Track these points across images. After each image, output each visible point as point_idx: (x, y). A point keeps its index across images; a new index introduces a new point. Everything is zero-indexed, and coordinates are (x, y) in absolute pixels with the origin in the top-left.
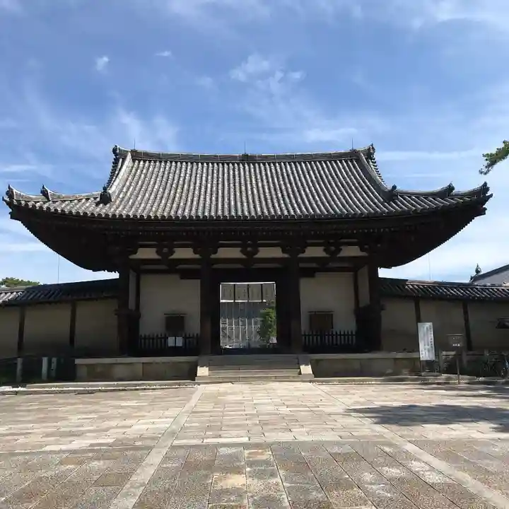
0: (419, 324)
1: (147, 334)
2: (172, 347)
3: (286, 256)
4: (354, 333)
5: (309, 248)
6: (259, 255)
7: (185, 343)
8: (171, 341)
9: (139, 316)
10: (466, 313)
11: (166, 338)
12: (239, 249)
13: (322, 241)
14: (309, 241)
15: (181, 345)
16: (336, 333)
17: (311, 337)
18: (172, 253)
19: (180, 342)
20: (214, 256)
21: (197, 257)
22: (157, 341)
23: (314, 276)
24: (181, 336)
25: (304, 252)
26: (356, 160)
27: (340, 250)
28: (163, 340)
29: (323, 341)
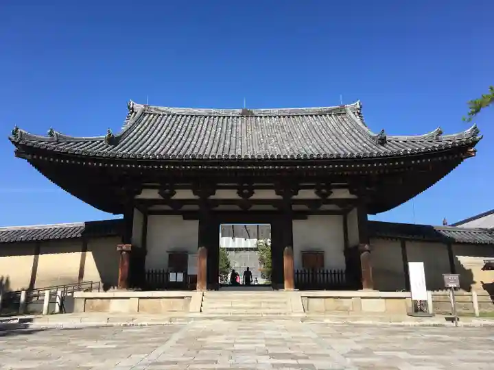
0: (409, 263)
2: (173, 282)
3: (280, 197)
4: (344, 272)
6: (254, 197)
7: (185, 280)
8: (173, 277)
11: (168, 275)
12: (236, 191)
14: (301, 184)
15: (181, 281)
16: (327, 271)
17: (303, 275)
18: (174, 194)
19: (180, 277)
20: (212, 197)
21: (196, 197)
22: (159, 277)
23: (306, 218)
24: (182, 272)
25: (296, 194)
26: (344, 114)
27: (330, 193)
28: (165, 276)
29: (315, 279)
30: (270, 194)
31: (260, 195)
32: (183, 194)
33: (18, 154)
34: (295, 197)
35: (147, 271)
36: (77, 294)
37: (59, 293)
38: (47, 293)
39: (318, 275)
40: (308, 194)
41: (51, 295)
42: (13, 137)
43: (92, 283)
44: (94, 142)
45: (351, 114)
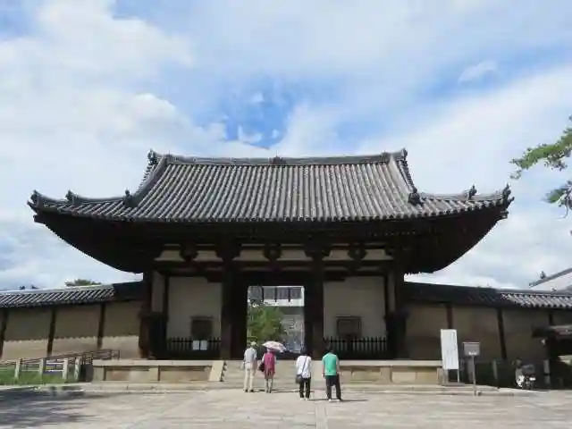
0: (442, 330)
1: (176, 337)
2: (197, 351)
3: (310, 259)
4: (383, 340)
5: (332, 251)
6: (282, 259)
7: (209, 347)
8: (196, 345)
9: (166, 319)
10: (500, 319)
11: (191, 342)
12: (262, 252)
13: (346, 245)
15: (206, 350)
16: (364, 339)
17: (338, 343)
18: (196, 255)
19: (204, 346)
20: (236, 259)
21: (220, 259)
22: (182, 344)
23: (343, 280)
24: (206, 339)
25: (328, 255)
26: (387, 163)
27: (365, 254)
28: (188, 344)
29: (350, 347)
30: (300, 256)
31: (289, 256)
32: (205, 256)
33: (37, 219)
34: (325, 259)
35: (168, 339)
36: (96, 362)
37: (77, 361)
38: (66, 361)
39: (354, 344)
40: (342, 255)
41: (70, 362)
42: (31, 201)
43: (111, 351)
44: (111, 203)
45: (393, 163)
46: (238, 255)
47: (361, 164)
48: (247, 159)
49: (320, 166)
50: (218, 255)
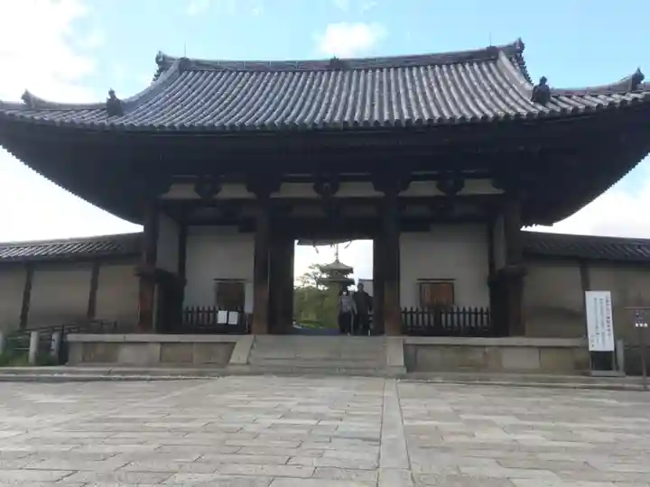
0: (587, 293)
2: (223, 324)
3: (380, 194)
5: (413, 183)
6: (340, 194)
7: (240, 321)
8: (222, 317)
9: (184, 282)
11: (215, 313)
12: (312, 184)
13: (434, 173)
14: (415, 173)
15: (236, 323)
16: (464, 309)
17: (420, 316)
18: (217, 191)
19: (234, 318)
20: (274, 195)
21: (252, 195)
22: (203, 316)
23: (427, 230)
24: (236, 310)
25: (406, 188)
26: (495, 60)
27: (462, 185)
28: (211, 315)
29: (437, 320)
30: (365, 190)
31: (349, 190)
32: (232, 191)
34: (403, 193)
35: (184, 308)
37: (55, 336)
38: (34, 335)
39: (443, 316)
40: (424, 189)
41: (41, 338)
45: (504, 59)
46: (277, 189)
47: (455, 64)
48: (294, 62)
49: (396, 68)
50: (249, 190)
